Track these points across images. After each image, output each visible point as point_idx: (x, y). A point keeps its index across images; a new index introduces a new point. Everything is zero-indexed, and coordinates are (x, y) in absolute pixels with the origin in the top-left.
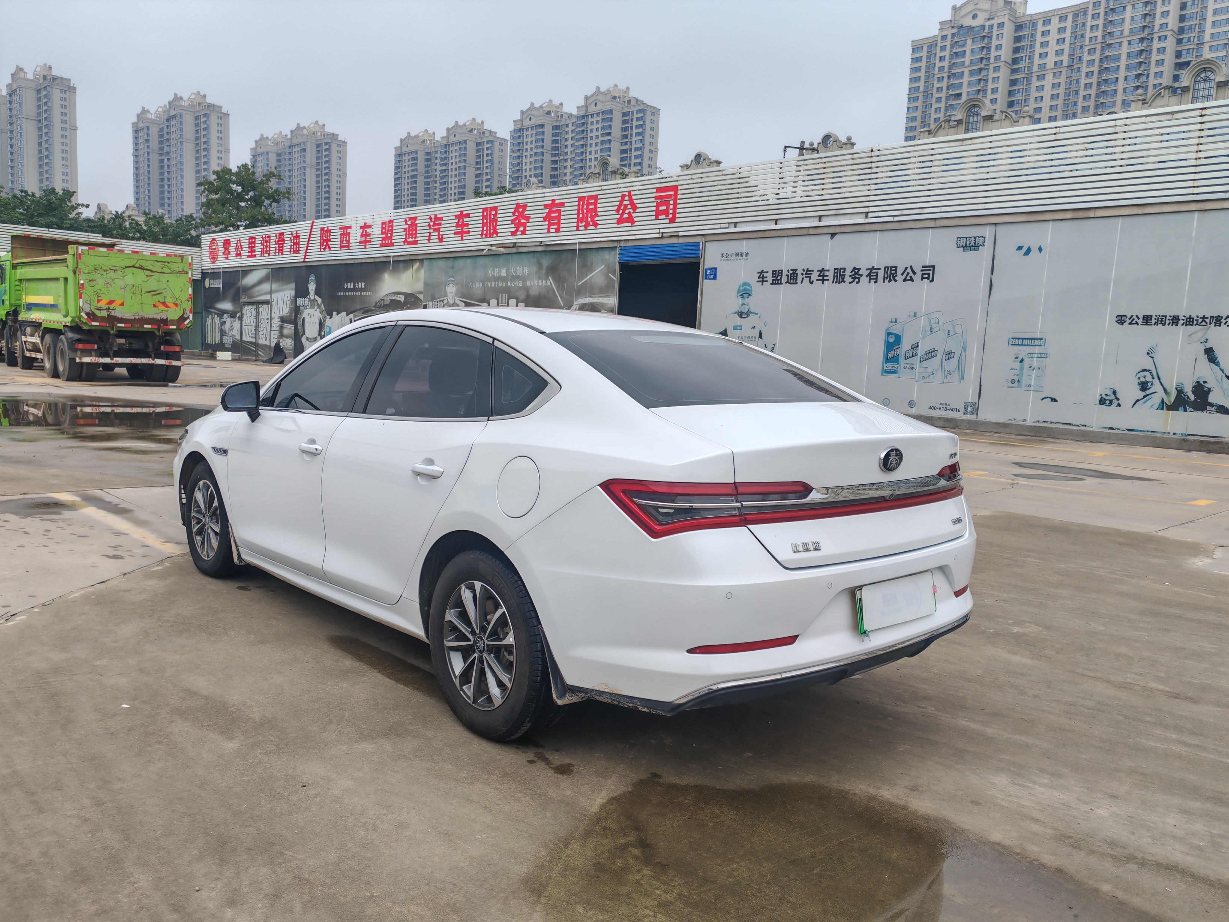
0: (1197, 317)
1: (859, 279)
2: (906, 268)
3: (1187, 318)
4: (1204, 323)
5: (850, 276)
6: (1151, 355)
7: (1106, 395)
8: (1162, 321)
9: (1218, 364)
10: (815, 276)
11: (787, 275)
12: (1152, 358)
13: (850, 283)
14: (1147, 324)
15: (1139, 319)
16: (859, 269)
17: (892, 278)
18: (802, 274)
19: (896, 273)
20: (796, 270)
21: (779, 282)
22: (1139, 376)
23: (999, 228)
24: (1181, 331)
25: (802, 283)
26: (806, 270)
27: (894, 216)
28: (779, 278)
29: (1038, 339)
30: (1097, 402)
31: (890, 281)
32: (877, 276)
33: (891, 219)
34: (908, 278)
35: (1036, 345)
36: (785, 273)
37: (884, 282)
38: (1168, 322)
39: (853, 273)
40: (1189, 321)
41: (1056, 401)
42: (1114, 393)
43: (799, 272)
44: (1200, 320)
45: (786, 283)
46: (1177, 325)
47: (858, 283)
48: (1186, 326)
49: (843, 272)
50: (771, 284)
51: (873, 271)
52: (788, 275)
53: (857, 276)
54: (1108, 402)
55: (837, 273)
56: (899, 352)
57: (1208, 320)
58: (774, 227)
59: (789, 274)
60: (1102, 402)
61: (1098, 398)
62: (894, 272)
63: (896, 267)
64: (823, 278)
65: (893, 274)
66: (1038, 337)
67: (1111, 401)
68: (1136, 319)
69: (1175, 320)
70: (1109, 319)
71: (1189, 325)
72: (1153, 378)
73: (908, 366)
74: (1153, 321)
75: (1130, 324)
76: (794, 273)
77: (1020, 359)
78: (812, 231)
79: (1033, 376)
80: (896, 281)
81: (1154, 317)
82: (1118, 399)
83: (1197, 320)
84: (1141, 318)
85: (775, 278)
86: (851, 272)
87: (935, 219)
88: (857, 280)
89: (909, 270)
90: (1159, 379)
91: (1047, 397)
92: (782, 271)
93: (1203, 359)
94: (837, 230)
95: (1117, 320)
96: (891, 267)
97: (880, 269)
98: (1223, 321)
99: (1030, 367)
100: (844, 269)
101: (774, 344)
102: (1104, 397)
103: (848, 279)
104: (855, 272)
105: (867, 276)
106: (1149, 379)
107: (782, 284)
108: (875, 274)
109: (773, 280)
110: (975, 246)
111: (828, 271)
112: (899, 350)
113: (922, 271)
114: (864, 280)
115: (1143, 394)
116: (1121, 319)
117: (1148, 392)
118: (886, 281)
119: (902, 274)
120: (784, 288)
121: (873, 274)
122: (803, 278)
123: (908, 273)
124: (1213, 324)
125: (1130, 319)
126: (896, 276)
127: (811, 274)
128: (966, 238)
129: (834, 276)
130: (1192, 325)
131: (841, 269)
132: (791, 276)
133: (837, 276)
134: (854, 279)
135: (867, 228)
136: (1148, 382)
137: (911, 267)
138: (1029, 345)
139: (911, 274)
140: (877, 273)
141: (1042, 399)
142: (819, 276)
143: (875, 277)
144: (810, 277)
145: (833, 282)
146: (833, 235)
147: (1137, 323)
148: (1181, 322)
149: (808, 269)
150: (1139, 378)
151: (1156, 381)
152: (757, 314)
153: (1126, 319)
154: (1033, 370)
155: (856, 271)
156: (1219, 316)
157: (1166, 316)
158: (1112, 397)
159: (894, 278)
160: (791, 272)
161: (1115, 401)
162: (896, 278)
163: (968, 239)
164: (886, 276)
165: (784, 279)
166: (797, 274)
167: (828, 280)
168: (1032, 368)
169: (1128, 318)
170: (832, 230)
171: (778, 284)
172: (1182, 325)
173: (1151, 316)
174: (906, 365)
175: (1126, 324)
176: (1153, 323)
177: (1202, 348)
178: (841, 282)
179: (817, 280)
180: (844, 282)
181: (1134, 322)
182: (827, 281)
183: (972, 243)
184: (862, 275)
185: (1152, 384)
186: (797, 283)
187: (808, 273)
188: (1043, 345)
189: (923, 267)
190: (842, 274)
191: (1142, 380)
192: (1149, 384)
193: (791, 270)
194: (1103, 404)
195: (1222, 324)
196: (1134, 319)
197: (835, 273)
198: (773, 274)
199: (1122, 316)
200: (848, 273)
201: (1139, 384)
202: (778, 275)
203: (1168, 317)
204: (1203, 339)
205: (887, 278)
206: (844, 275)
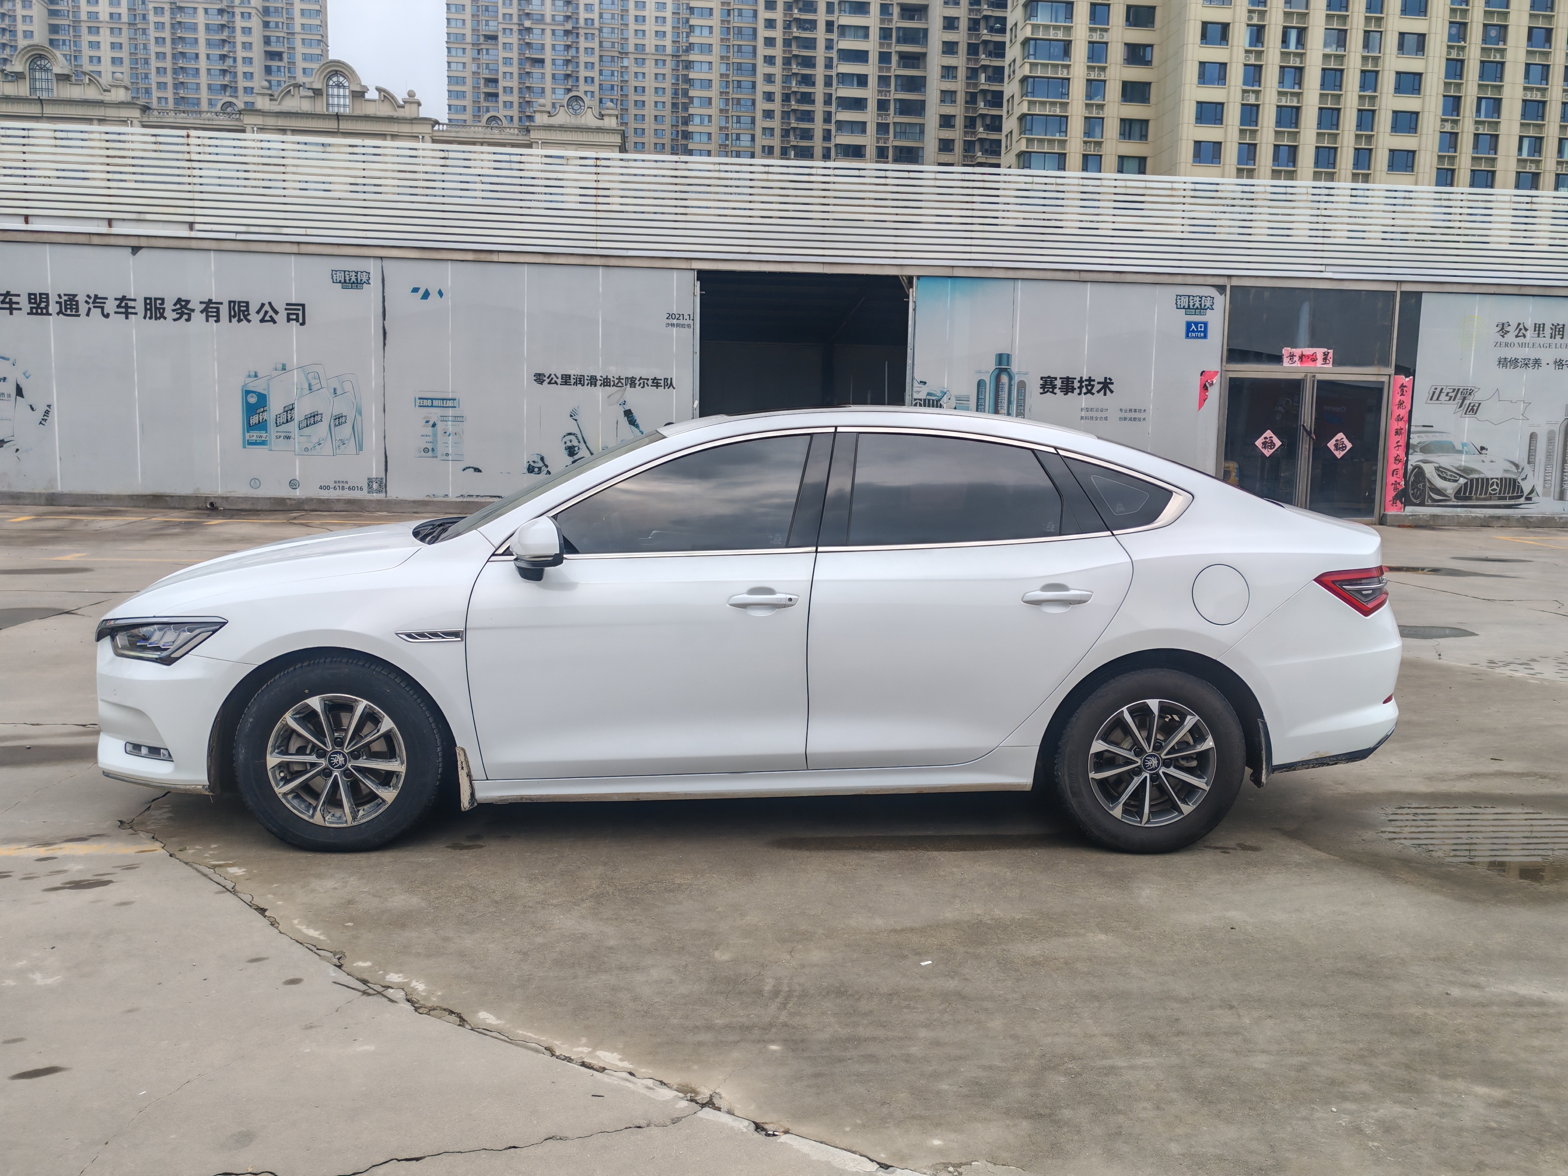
0: (613, 377)
1: (189, 315)
2: (263, 305)
3: (604, 379)
4: (620, 384)
5: (173, 310)
6: (574, 417)
7: (534, 462)
8: (580, 381)
9: (637, 426)
10: (111, 306)
11: (57, 302)
12: (576, 420)
13: (175, 320)
14: (566, 384)
15: (557, 378)
16: (188, 302)
17: (242, 317)
18: (87, 302)
19: (248, 310)
20: (75, 296)
21: (44, 311)
22: (564, 440)
23: (386, 263)
24: (600, 392)
25: (88, 315)
26: (93, 297)
27: (237, 233)
28: (43, 305)
29: (450, 400)
30: (526, 471)
31: (239, 321)
32: (218, 312)
33: (232, 236)
34: (267, 318)
35: (448, 407)
36: (53, 299)
37: (230, 321)
38: (586, 382)
39: (178, 306)
40: (606, 382)
41: (479, 471)
42: (542, 459)
43: (82, 299)
44: (616, 381)
45: (58, 314)
46: (595, 386)
47: (188, 320)
48: (604, 386)
49: (160, 304)
50: (28, 314)
51: (211, 305)
52: (59, 303)
53: (186, 311)
54: (536, 470)
55: (150, 304)
56: (265, 416)
57: (623, 381)
58: (23, 227)
59: (62, 300)
60: (531, 470)
61: (526, 465)
62: (245, 309)
63: (247, 303)
64: (126, 310)
65: (243, 311)
66: (450, 397)
67: (540, 469)
68: (555, 379)
69: (593, 381)
70: (527, 378)
71: (607, 385)
72: (579, 442)
73: (283, 435)
74: (573, 381)
75: (550, 383)
76: (71, 300)
77: (431, 423)
78: (96, 240)
79: (450, 443)
80: (249, 321)
81: (572, 377)
82: (547, 466)
83: (614, 381)
84: (559, 376)
85: (35, 306)
86: (175, 305)
87: (299, 243)
88: (186, 317)
89: (267, 308)
90: (585, 442)
91: (469, 467)
92: (47, 295)
93: (624, 421)
94: (143, 242)
95: (535, 378)
96: (239, 302)
97: (221, 303)
98: (637, 382)
99: (445, 433)
100: (163, 300)
101: (49, 406)
102: (532, 464)
103: (170, 314)
104: (181, 305)
105: (202, 312)
106: (575, 443)
107: (51, 315)
108: (215, 310)
109: (32, 308)
110: (358, 283)
111: (134, 300)
112: (265, 413)
113: (286, 309)
114: (198, 317)
115: (572, 459)
116: (539, 378)
117: (576, 457)
118: (235, 320)
119: (258, 312)
120: (53, 323)
121: (211, 309)
122: (89, 309)
123: (266, 312)
124: (629, 385)
125: (548, 378)
126: (249, 314)
127: (104, 303)
128: (345, 271)
129: (146, 309)
130: (610, 386)
131: (156, 299)
132: (66, 305)
133: (151, 310)
134: (182, 314)
135: (194, 244)
136: (574, 447)
137: (270, 303)
138: (441, 407)
139: (271, 313)
140: (218, 309)
141: (464, 470)
142: (119, 306)
143: (215, 314)
144: (102, 308)
145: (145, 318)
146: (135, 249)
147: (556, 383)
148: (599, 383)
149: (96, 296)
150: (565, 443)
151: (582, 445)
152: (8, 359)
153: (545, 379)
154: (449, 436)
155: (183, 303)
156: (633, 377)
157: (584, 376)
158: (540, 464)
159: (245, 317)
160: (66, 298)
161: (544, 468)
162: (249, 317)
163: (347, 273)
164: (233, 313)
165: (53, 308)
166: (77, 302)
167: (136, 314)
168: (448, 434)
169: (547, 376)
170: (134, 242)
171: (42, 314)
172: (601, 386)
173: (570, 375)
174: (279, 434)
175: (545, 383)
176: (572, 383)
177: (621, 411)
178: (159, 318)
179: (116, 313)
180: (165, 318)
181: (553, 381)
182: (133, 316)
183: (353, 279)
184: (193, 310)
185: (579, 449)
186: (79, 316)
187: (98, 301)
188: (457, 406)
189: (287, 304)
190: (158, 306)
191: (569, 444)
192: (576, 449)
193: (65, 295)
194: (532, 472)
195: (637, 386)
196: (552, 379)
197: (146, 304)
198: (30, 299)
199: (540, 375)
200: (169, 306)
201: (566, 449)
202: (41, 302)
203: (586, 378)
204: (622, 401)
205: (234, 317)
206: (164, 309)
